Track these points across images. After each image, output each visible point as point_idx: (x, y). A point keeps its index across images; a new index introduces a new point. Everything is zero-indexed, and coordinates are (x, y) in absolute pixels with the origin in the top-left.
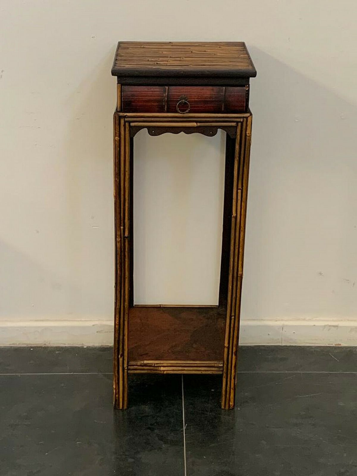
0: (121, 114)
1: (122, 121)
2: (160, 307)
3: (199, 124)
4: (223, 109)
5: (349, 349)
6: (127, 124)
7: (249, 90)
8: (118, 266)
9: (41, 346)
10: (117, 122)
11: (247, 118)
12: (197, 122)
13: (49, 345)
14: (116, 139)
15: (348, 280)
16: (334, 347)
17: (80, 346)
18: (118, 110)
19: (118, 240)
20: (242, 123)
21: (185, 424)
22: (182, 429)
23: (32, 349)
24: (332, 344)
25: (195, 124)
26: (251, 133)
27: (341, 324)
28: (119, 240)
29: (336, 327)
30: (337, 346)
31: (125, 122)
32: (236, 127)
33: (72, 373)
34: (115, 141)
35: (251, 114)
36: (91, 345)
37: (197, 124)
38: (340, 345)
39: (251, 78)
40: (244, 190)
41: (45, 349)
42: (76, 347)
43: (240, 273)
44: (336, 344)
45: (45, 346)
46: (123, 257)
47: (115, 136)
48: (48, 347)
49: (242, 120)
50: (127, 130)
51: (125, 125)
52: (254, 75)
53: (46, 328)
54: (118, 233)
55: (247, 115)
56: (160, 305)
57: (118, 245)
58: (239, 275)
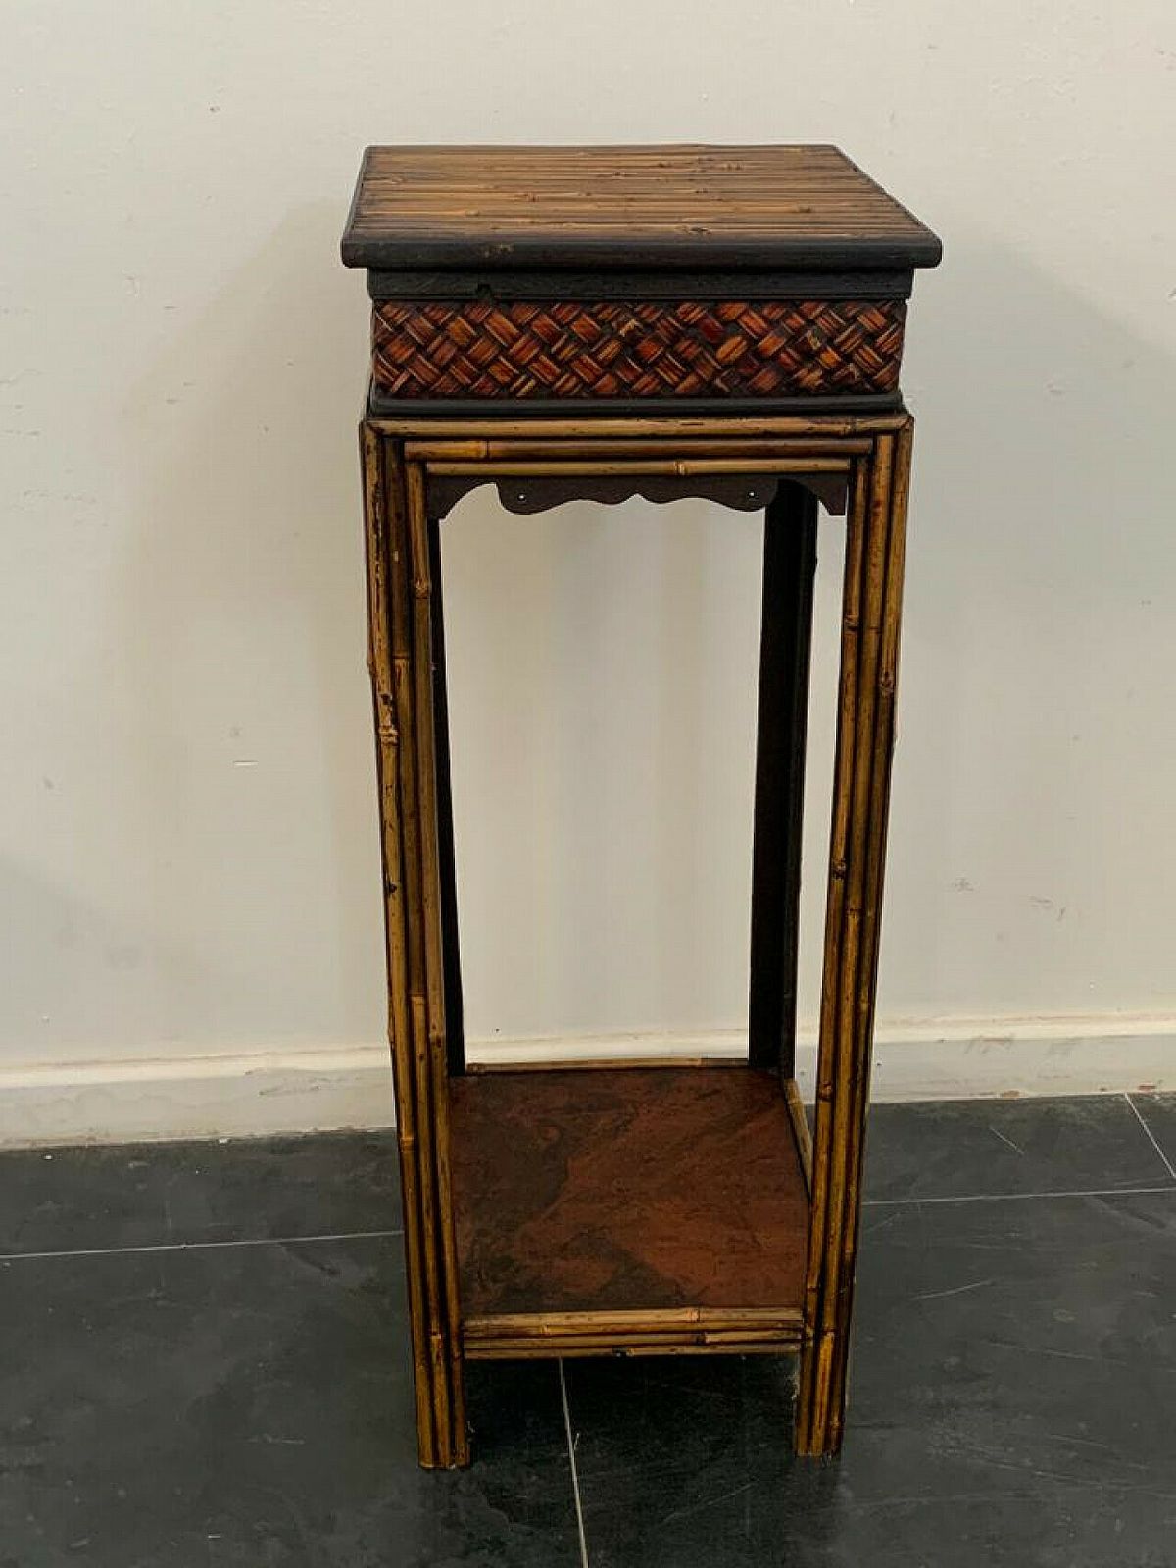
5: (1044, 1108)
9: (81, 1144)
13: (106, 1141)
15: (1047, 901)
16: (996, 1100)
17: (207, 1137)
21: (574, 1434)
22: (565, 1455)
23: (49, 1158)
24: (991, 1093)
27: (1021, 1032)
29: (1007, 1044)
30: (1008, 1097)
36: (242, 1133)
38: (1017, 1093)
41: (92, 1153)
42: (194, 1142)
44: (1002, 1091)
45: (92, 1143)
48: (103, 1147)
53: (98, 1089)
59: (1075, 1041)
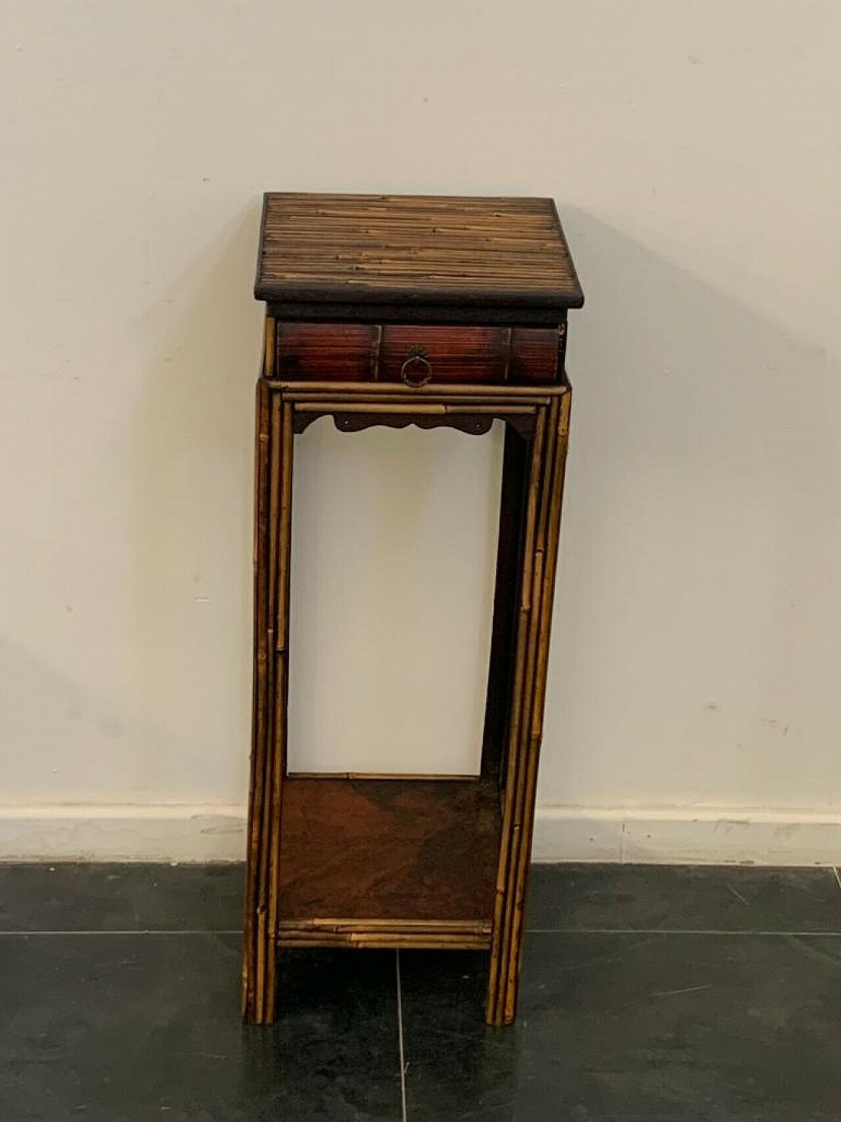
0: (274, 384)
1: (277, 401)
2: (347, 779)
3: (450, 408)
4: (506, 376)
5: (771, 874)
6: (287, 406)
7: (565, 334)
8: (260, 714)
9: (75, 861)
10: (265, 401)
11: (560, 396)
12: (445, 403)
13: (92, 860)
14: (262, 439)
15: (774, 722)
16: (737, 866)
17: (162, 861)
18: (268, 374)
19: (262, 657)
20: (549, 407)
21: (405, 1062)
22: (397, 1075)
23: (52, 869)
24: (733, 861)
25: (441, 409)
26: (568, 430)
27: (754, 817)
28: (264, 658)
29: (745, 825)
30: (745, 865)
31: (283, 402)
32: (534, 416)
33: (146, 932)
34: (259, 441)
35: (570, 389)
36: (187, 859)
37: (446, 408)
38: (752, 862)
39: (570, 311)
40: (549, 554)
41: (84, 866)
42: (154, 864)
43: (535, 732)
44: (742, 860)
45: (83, 861)
46: (271, 695)
47: (259, 429)
48: (90, 864)
49: (548, 401)
50: (287, 418)
51: (282, 409)
52: (578, 303)
53: (88, 823)
54: (262, 643)
55: (562, 389)
56: (348, 774)
57: (262, 669)
58: (533, 737)
59: (796, 826)
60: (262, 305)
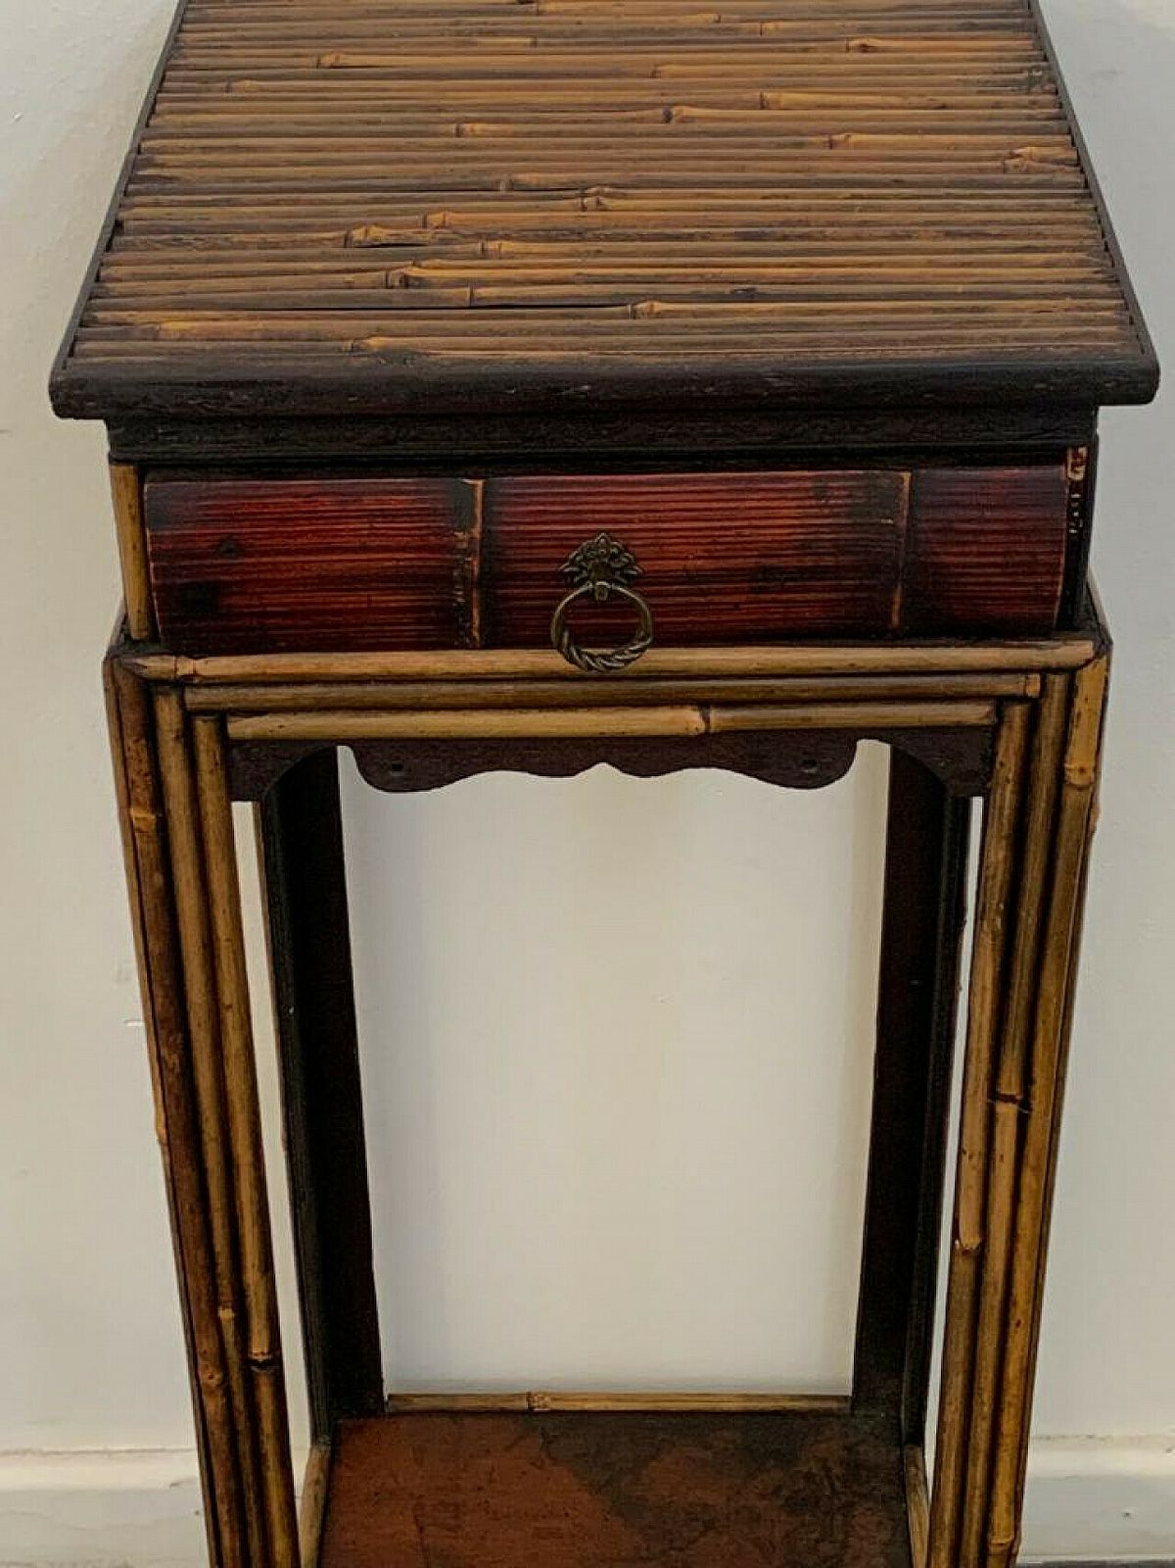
0: (156, 665)
1: (168, 714)
2: (530, 1412)
3: (718, 718)
4: (895, 619)
6: (203, 728)
7: (1087, 488)
10: (131, 717)
11: (1071, 672)
12: (703, 705)
14: (138, 824)
18: (134, 636)
19: (212, 1378)
20: (1035, 705)
25: (690, 720)
26: (1096, 770)
28: (214, 1382)
31: (188, 717)
32: (994, 731)
34: (130, 830)
35: (1104, 646)
37: (707, 720)
39: (1106, 414)
40: (1039, 1105)
43: (999, 1538)
47: (127, 799)
49: (1033, 689)
50: (205, 761)
51: (187, 737)
52: (1139, 387)
54: (207, 1345)
55: (1076, 650)
57: (213, 1406)
58: (993, 1549)
60: (95, 433)
